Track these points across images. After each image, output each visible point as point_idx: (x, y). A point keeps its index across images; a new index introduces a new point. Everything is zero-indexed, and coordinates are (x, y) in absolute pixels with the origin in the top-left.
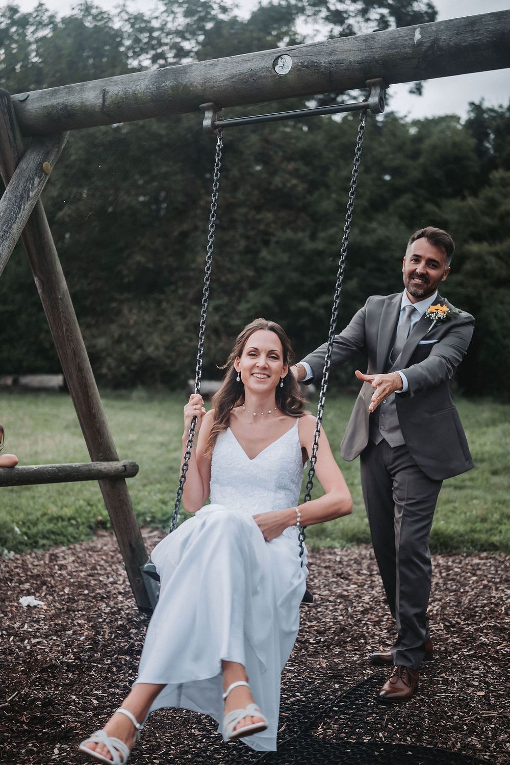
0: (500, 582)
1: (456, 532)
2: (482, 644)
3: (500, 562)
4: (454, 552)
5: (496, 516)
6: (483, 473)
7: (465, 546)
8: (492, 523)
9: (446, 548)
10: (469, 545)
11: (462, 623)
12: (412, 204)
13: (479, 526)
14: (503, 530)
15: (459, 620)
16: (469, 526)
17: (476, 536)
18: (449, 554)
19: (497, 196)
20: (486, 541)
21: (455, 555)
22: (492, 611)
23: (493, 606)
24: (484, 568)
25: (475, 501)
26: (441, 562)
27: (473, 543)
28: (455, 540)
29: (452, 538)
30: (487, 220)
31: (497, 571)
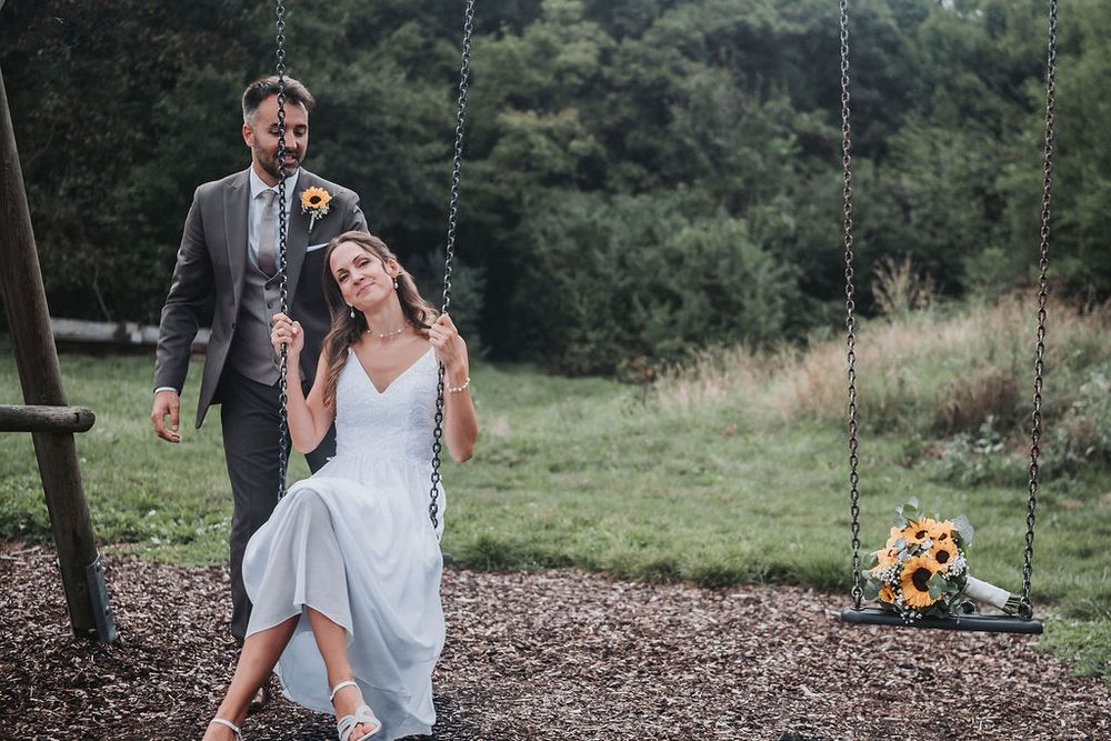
0: (580, 603)
1: (512, 541)
2: (570, 664)
3: (576, 581)
4: (510, 568)
5: (568, 522)
6: (536, 469)
7: (525, 561)
8: (563, 530)
9: (499, 564)
10: (531, 558)
11: (539, 644)
12: (419, 40)
13: (543, 534)
14: (579, 541)
15: (534, 642)
16: (530, 535)
17: (542, 547)
18: (503, 572)
19: (554, 39)
20: (556, 553)
21: (511, 573)
22: (576, 631)
23: (577, 625)
24: (555, 588)
25: (532, 504)
26: (493, 581)
27: (537, 556)
28: (512, 553)
29: (507, 549)
30: (535, 76)
31: (573, 592)
